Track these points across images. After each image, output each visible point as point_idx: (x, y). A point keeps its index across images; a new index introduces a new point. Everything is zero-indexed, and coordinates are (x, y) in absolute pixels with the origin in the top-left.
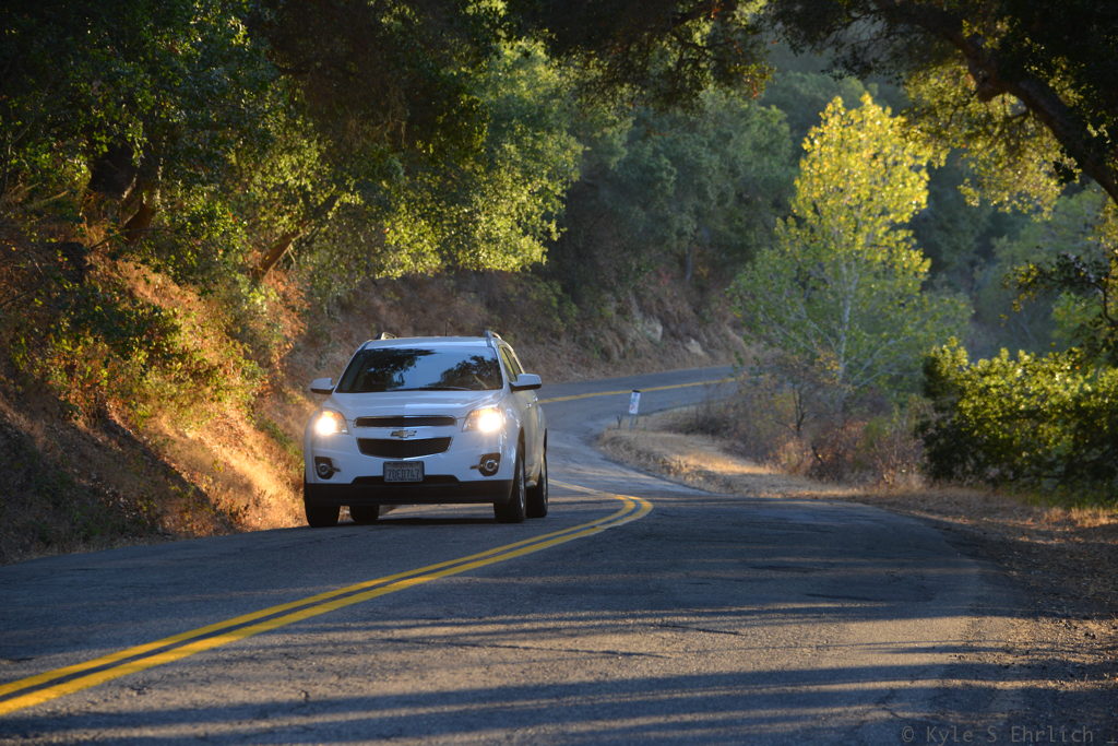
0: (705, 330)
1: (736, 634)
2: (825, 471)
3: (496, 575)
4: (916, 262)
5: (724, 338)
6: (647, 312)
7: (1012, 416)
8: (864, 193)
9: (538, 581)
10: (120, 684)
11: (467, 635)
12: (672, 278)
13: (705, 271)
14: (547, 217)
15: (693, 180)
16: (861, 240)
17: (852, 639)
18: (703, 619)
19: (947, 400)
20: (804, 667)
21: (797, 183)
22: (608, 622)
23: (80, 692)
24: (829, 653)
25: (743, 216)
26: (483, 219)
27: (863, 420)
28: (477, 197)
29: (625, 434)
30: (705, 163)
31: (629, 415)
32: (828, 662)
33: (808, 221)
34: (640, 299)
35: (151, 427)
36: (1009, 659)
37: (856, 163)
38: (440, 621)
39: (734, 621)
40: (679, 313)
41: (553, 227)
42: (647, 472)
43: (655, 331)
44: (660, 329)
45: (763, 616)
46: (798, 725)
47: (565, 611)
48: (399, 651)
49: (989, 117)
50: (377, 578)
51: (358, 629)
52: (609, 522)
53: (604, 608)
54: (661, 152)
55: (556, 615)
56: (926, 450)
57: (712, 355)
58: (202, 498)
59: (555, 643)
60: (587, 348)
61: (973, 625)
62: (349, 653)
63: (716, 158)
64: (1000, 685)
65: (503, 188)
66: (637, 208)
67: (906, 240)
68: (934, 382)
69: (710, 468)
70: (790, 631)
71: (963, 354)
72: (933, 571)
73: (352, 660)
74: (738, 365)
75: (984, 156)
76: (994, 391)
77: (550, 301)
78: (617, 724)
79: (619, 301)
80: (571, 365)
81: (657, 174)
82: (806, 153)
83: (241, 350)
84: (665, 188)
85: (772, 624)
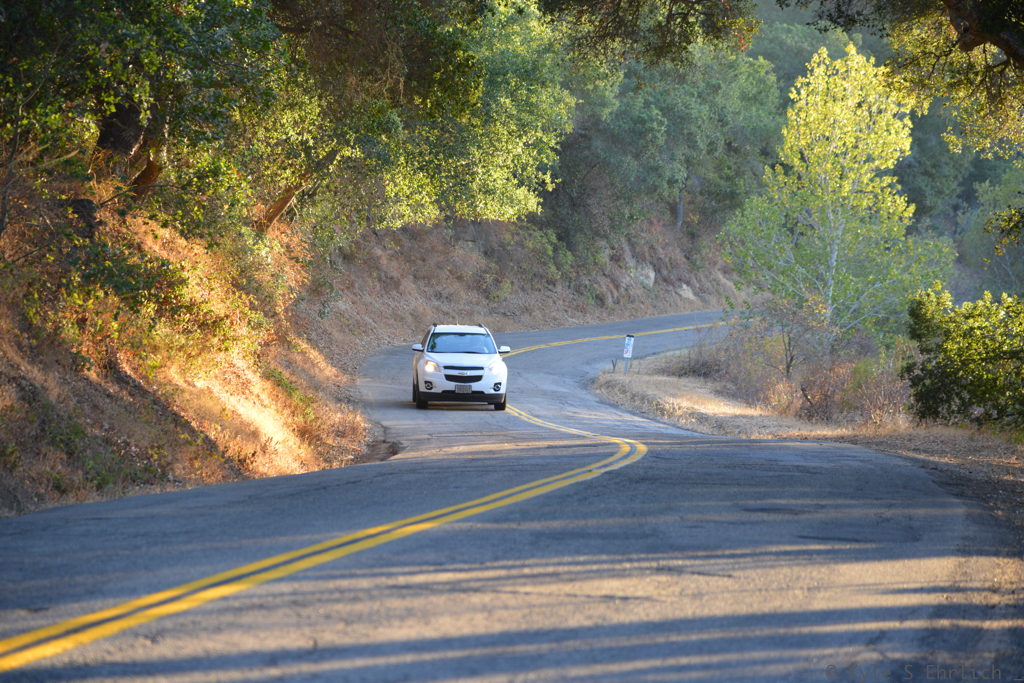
0: (696, 275)
1: (730, 576)
2: (815, 411)
3: (496, 521)
4: (901, 207)
5: (715, 283)
6: (639, 258)
7: (995, 356)
8: (850, 141)
9: (536, 526)
10: (134, 633)
11: (468, 581)
12: (664, 225)
13: (696, 219)
14: (542, 168)
15: (682, 129)
16: (847, 187)
17: (842, 580)
18: (697, 562)
19: (932, 342)
20: (796, 609)
21: (785, 131)
22: (605, 566)
23: (96, 641)
24: (821, 595)
25: (731, 164)
26: (480, 171)
27: (850, 362)
28: (474, 150)
29: (620, 377)
30: (695, 114)
31: (623, 359)
32: (820, 604)
33: (796, 169)
34: (632, 245)
35: (161, 377)
36: (995, 599)
37: (842, 112)
38: (443, 567)
39: (727, 564)
40: (671, 258)
41: (548, 178)
42: (642, 414)
43: (648, 277)
44: (652, 275)
45: (756, 558)
46: (790, 667)
47: (563, 555)
48: (403, 597)
49: (971, 66)
50: (380, 524)
51: (364, 576)
52: (606, 466)
53: (602, 551)
54: (651, 103)
55: (555, 560)
56: (912, 391)
57: (703, 300)
58: (211, 445)
59: (554, 588)
60: (582, 294)
61: (960, 565)
62: (356, 600)
63: (705, 108)
64: (987, 624)
65: (499, 140)
66: (629, 158)
67: (890, 186)
68: (919, 324)
69: (703, 411)
70: (783, 573)
71: (947, 297)
72: (921, 512)
73: (359, 607)
74: (728, 309)
75: (966, 104)
76: (978, 332)
77: (546, 250)
78: (615, 668)
79: (613, 248)
80: (566, 311)
81: (648, 125)
82: (793, 102)
83: (247, 302)
84: (656, 137)
85: (765, 567)
